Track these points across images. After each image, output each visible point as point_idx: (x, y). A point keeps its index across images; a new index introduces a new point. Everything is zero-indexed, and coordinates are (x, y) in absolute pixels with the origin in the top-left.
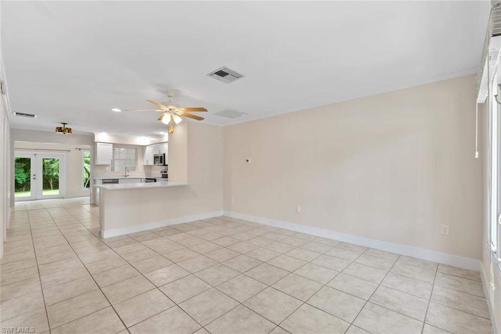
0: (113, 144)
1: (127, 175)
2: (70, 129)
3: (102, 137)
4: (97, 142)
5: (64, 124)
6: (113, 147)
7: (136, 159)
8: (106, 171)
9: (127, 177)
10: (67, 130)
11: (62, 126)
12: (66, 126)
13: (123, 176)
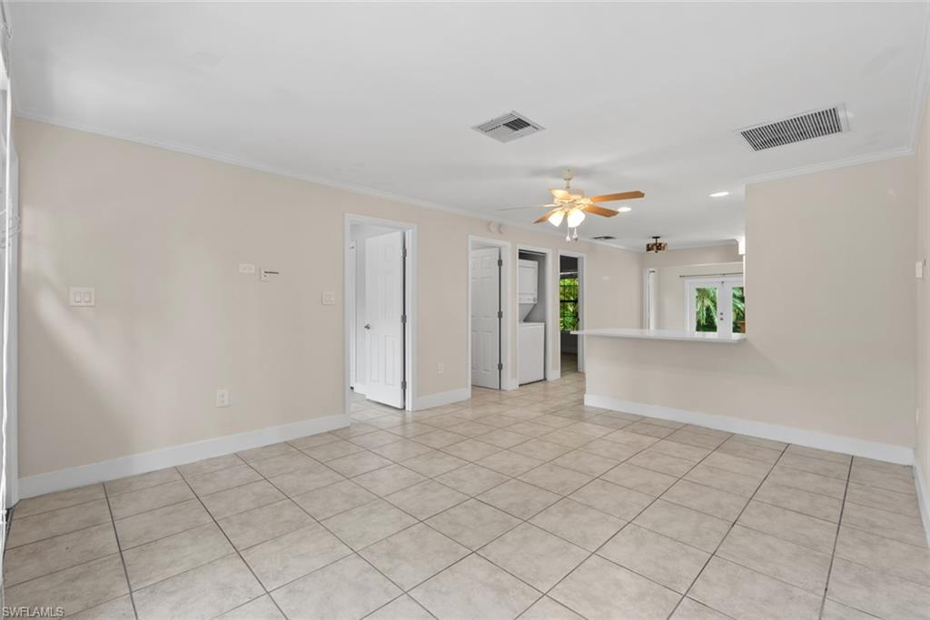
2: (660, 244)
5: (656, 238)
10: (655, 247)
11: (654, 241)
12: (659, 241)
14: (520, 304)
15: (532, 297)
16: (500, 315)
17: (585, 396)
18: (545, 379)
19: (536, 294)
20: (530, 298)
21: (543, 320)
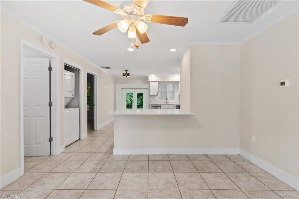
0: (159, 82)
1: (167, 102)
3: (152, 78)
4: (149, 82)
5: (127, 71)
6: (159, 84)
7: (174, 92)
8: (155, 99)
9: (168, 104)
10: (127, 75)
11: (125, 72)
12: (128, 72)
13: (165, 102)
14: (65, 97)
15: (72, 94)
16: (50, 104)
17: (114, 149)
18: (80, 139)
19: (74, 91)
20: (70, 94)
21: (78, 106)
